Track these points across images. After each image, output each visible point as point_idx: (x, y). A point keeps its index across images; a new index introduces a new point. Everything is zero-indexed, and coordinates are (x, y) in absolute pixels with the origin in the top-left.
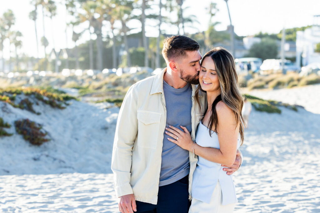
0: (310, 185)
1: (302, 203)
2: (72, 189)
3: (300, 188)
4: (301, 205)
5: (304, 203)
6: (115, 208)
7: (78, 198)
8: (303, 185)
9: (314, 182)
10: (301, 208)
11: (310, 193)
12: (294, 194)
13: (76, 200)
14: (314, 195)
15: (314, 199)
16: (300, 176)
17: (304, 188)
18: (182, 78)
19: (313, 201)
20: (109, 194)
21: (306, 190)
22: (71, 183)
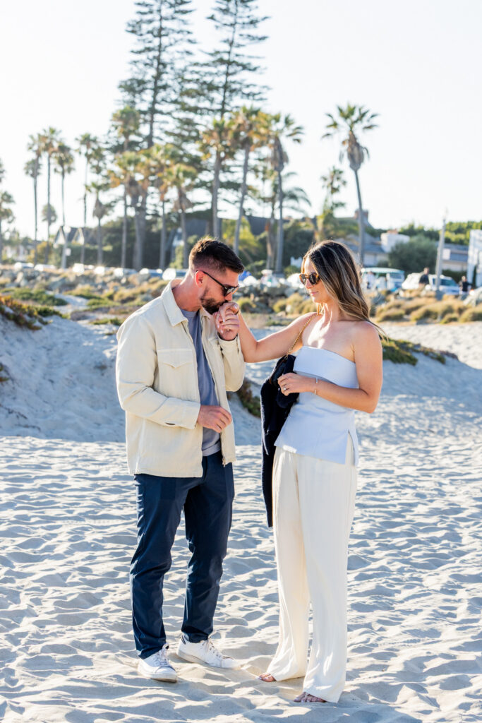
0: (398, 484)
1: (370, 512)
2: (8, 461)
3: (380, 488)
4: (367, 514)
5: (374, 512)
6: (64, 496)
7: (10, 477)
8: (387, 482)
9: (408, 479)
10: (365, 519)
11: (392, 497)
12: (364, 497)
13: (5, 480)
14: (397, 499)
15: (394, 506)
16: (389, 468)
17: (385, 488)
18: (202, 299)
19: (391, 509)
20: (64, 473)
21: (387, 491)
22: (10, 452)
